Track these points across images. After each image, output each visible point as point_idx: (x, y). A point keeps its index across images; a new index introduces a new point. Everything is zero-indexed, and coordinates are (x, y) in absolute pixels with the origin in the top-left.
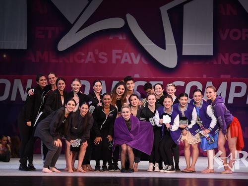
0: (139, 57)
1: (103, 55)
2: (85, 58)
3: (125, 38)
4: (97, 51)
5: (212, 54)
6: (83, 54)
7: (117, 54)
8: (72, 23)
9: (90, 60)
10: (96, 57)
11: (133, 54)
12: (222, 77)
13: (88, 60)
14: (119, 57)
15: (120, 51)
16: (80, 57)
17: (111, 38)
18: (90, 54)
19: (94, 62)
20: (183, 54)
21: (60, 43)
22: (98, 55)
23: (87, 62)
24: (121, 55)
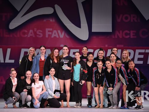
0: (63, 33)
1: (39, 32)
2: (28, 33)
3: (54, 21)
4: (35, 29)
5: (111, 31)
6: (26, 31)
7: (49, 31)
8: (19, 11)
9: (31, 35)
10: (35, 33)
11: (59, 31)
12: (118, 46)
14: (50, 33)
15: (51, 29)
16: (24, 33)
17: (45, 21)
18: (31, 31)
19: (34, 36)
20: (92, 31)
23: (29, 36)
24: (52, 32)
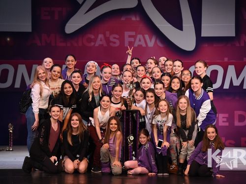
0: (153, 40)
1: (115, 38)
2: (95, 40)
3: (138, 19)
4: (108, 33)
5: (234, 35)
6: (93, 37)
7: (130, 36)
8: (81, 3)
9: (101, 43)
10: (108, 40)
11: (147, 37)
12: (245, 60)
13: (98, 43)
14: (132, 39)
15: (133, 33)
16: (90, 40)
17: (123, 19)
18: (101, 36)
19: (105, 45)
20: (202, 36)
21: (67, 25)
22: (109, 38)
23: (97, 45)
24: (135, 37)
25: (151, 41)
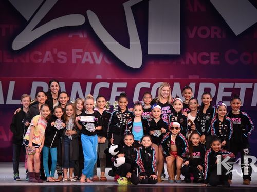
0: (101, 57)
1: (62, 55)
2: (42, 57)
3: (85, 36)
4: (55, 50)
5: (179, 53)
6: (40, 54)
7: (77, 54)
8: (28, 20)
9: (48, 60)
10: (55, 57)
11: (94, 54)
12: (190, 77)
13: (46, 59)
14: (80, 57)
15: (81, 51)
16: (37, 57)
17: (71, 36)
18: (48, 53)
19: (53, 62)
20: (149, 53)
21: (14, 41)
22: (56, 55)
23: (44, 62)
24: (82, 54)
25: (98, 58)
